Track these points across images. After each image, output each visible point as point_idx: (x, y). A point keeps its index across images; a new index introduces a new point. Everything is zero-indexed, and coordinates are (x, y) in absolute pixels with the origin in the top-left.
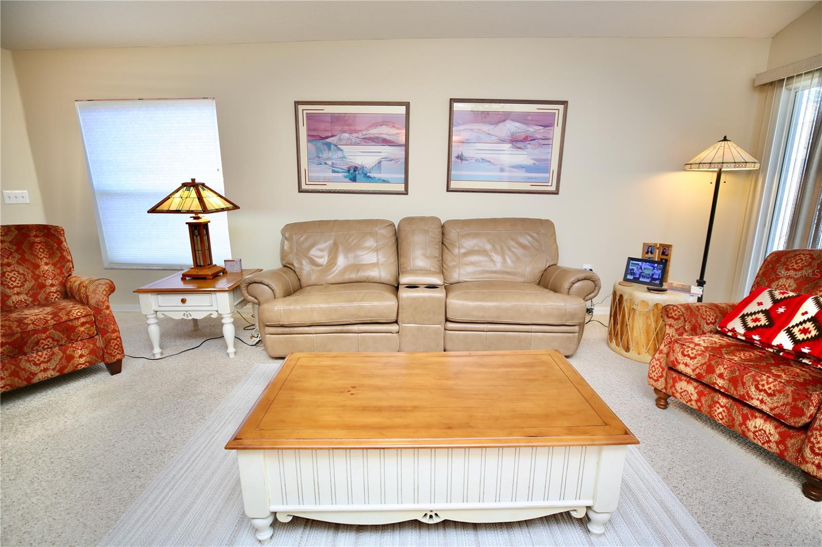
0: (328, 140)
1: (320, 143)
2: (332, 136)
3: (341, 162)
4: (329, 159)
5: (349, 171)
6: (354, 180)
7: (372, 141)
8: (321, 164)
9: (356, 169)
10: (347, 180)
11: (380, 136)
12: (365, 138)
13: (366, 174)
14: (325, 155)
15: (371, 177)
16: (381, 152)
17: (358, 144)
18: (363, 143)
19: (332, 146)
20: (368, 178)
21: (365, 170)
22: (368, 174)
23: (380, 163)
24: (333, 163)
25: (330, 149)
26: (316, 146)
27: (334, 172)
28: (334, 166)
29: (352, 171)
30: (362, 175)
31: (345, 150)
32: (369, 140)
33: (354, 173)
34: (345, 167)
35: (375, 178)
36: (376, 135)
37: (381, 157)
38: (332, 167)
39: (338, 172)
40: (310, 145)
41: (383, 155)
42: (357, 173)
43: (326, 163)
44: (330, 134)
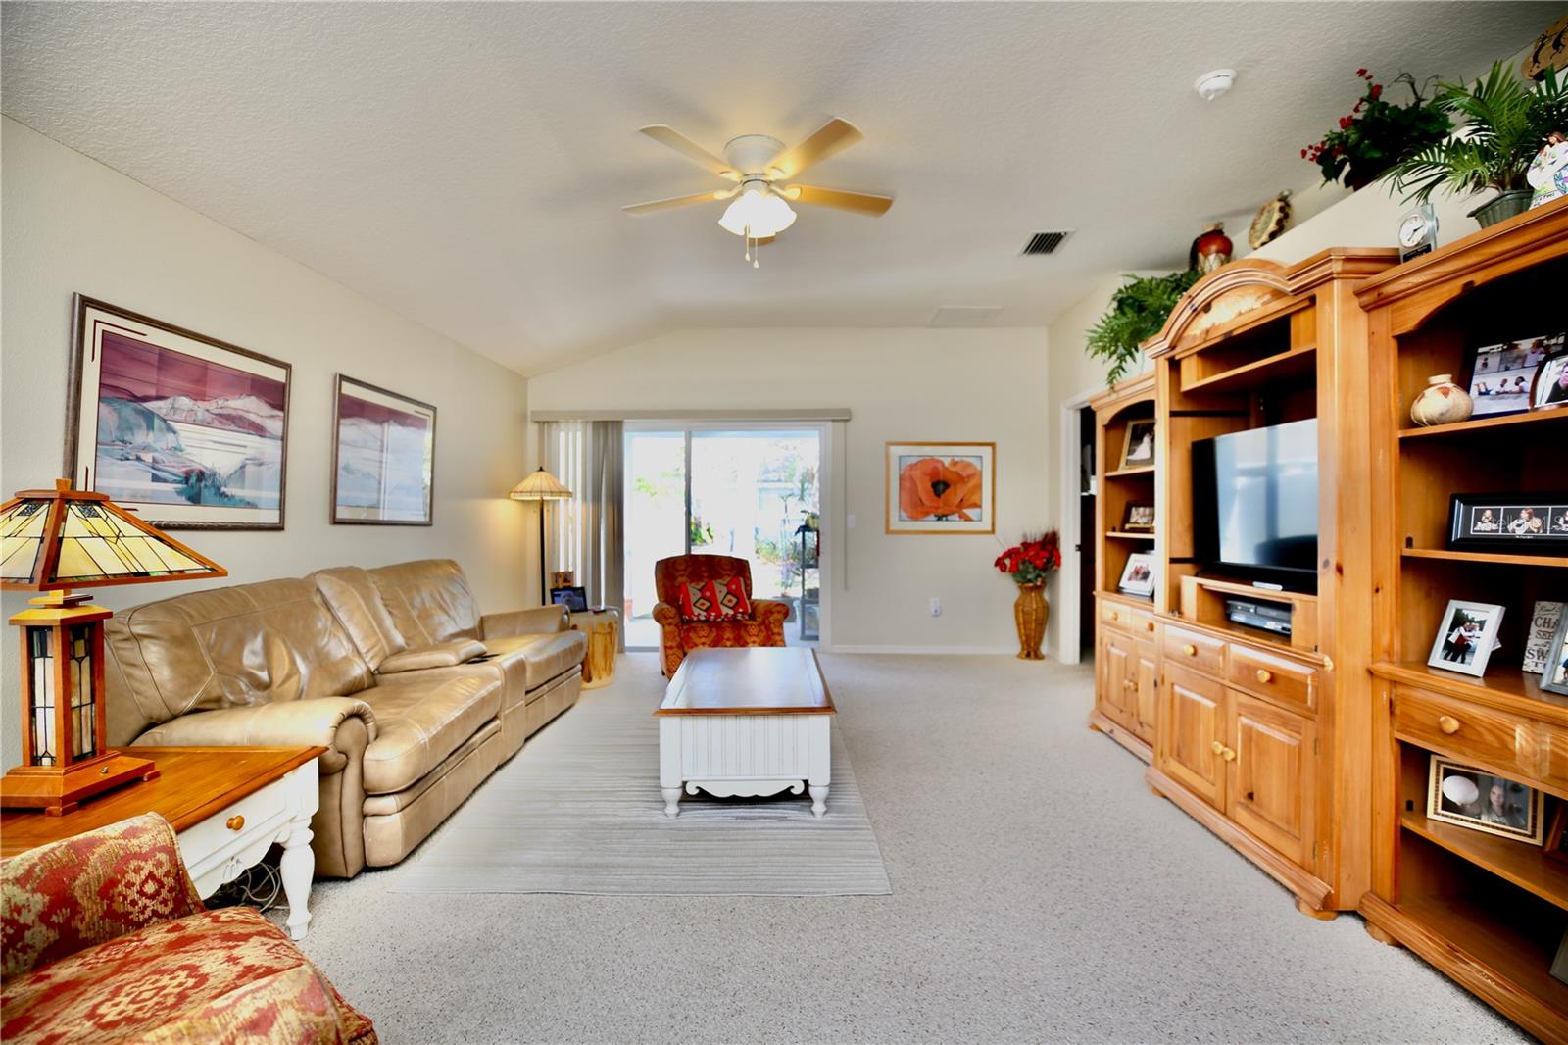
0: (151, 405)
1: (128, 410)
2: (159, 398)
3: (171, 458)
4: (146, 448)
5: (187, 480)
6: (195, 499)
7: (234, 422)
8: (128, 459)
9: (201, 475)
10: (183, 499)
11: (246, 415)
12: (220, 415)
13: (219, 489)
14: (141, 438)
15: (227, 496)
16: (245, 447)
17: (208, 425)
18: (216, 423)
19: (157, 421)
20: (223, 498)
21: (219, 480)
22: (223, 489)
23: (243, 467)
24: (154, 460)
25: (150, 427)
26: (119, 413)
27: (155, 479)
28: (156, 465)
29: (193, 480)
30: (212, 491)
31: (182, 434)
32: (228, 419)
33: (197, 485)
34: (180, 471)
35: (233, 496)
36: (241, 413)
37: (245, 456)
38: (153, 468)
39: (165, 481)
40: (104, 409)
41: (250, 453)
42: (202, 485)
43: (139, 459)
44: (152, 392)
